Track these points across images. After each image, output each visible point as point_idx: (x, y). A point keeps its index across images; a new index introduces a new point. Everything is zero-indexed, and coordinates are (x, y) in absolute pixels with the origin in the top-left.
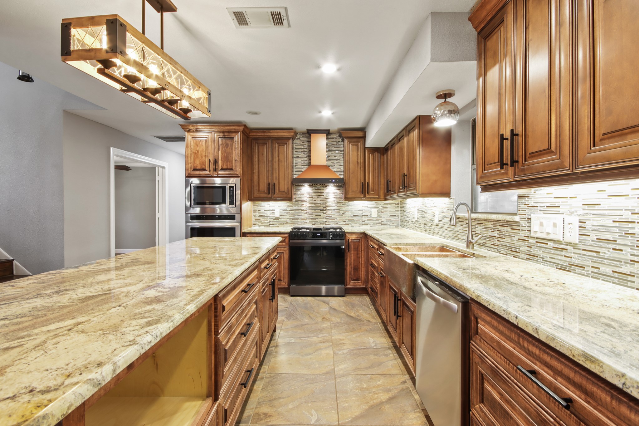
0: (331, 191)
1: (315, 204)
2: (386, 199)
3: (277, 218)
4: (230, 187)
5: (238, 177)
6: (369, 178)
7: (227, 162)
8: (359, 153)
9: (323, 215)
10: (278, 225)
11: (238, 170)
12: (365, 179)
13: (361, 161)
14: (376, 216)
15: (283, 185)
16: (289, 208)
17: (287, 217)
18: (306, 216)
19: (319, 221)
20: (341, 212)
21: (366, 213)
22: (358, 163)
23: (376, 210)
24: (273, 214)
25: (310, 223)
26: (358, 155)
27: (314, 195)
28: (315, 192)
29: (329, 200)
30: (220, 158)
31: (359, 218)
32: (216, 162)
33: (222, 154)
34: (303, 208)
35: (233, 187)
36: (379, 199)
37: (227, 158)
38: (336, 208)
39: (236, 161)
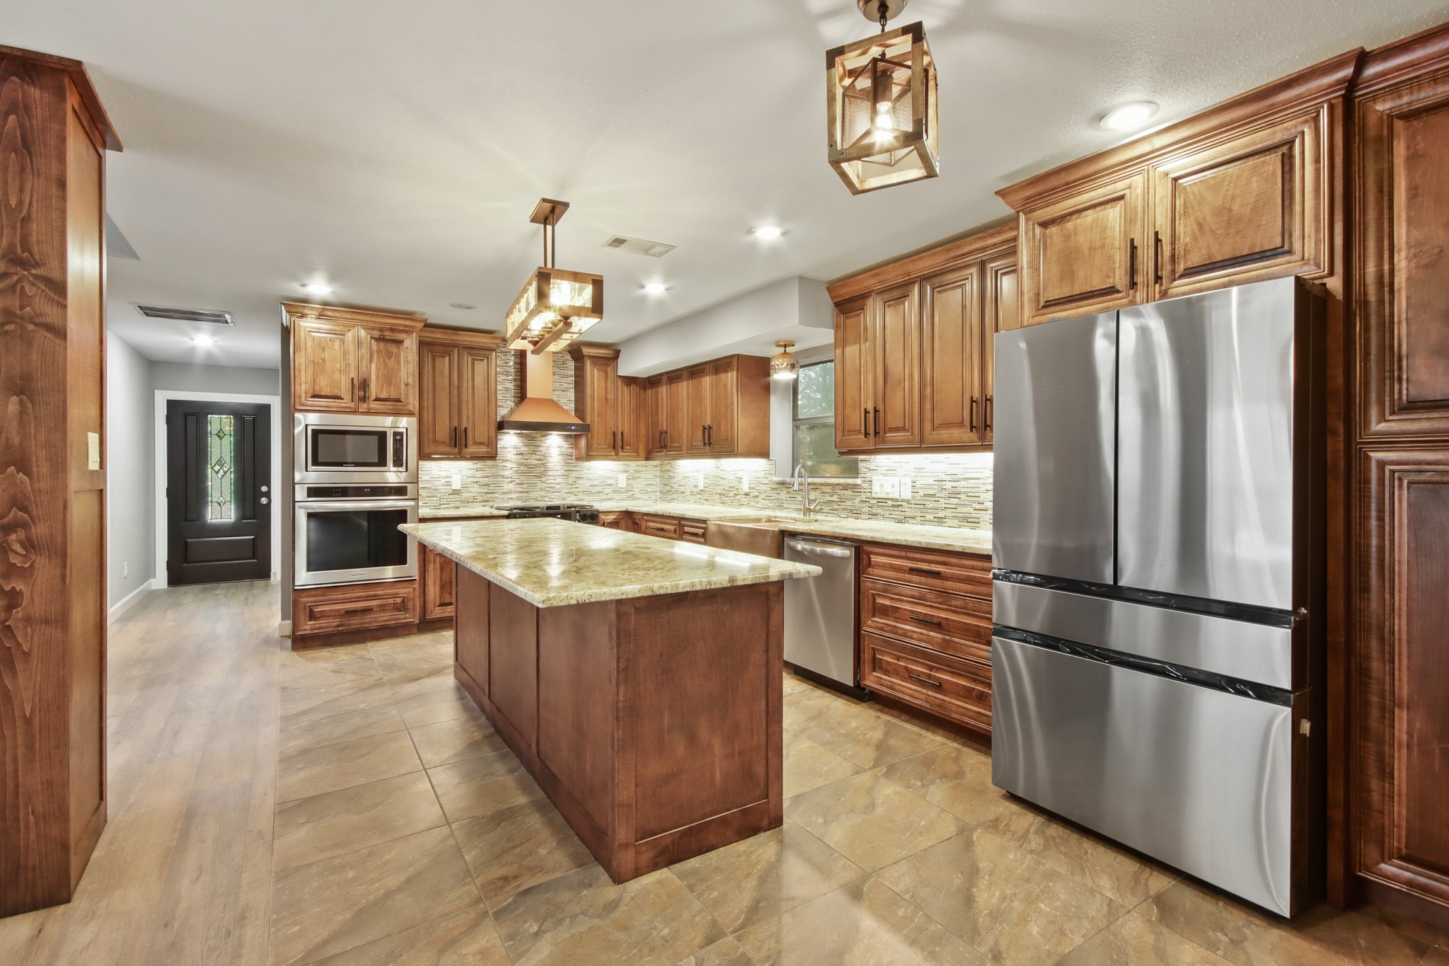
0: (555, 443)
1: (526, 465)
2: (647, 459)
3: (456, 492)
4: (395, 434)
5: (410, 414)
6: (623, 425)
7: (389, 385)
8: (609, 384)
9: (540, 485)
10: (457, 504)
11: (413, 403)
12: (617, 427)
13: (610, 396)
14: (625, 486)
15: (480, 431)
16: (479, 474)
17: (476, 489)
18: (511, 485)
19: (533, 495)
20: (571, 480)
21: (609, 482)
22: (607, 399)
23: (625, 475)
24: (448, 484)
25: (519, 499)
26: (606, 387)
27: (524, 449)
28: (527, 446)
29: (551, 460)
30: (373, 378)
31: (599, 489)
32: (364, 385)
33: (378, 370)
34: (506, 473)
35: (401, 434)
36: (637, 457)
37: (389, 378)
38: (562, 472)
39: (407, 385)
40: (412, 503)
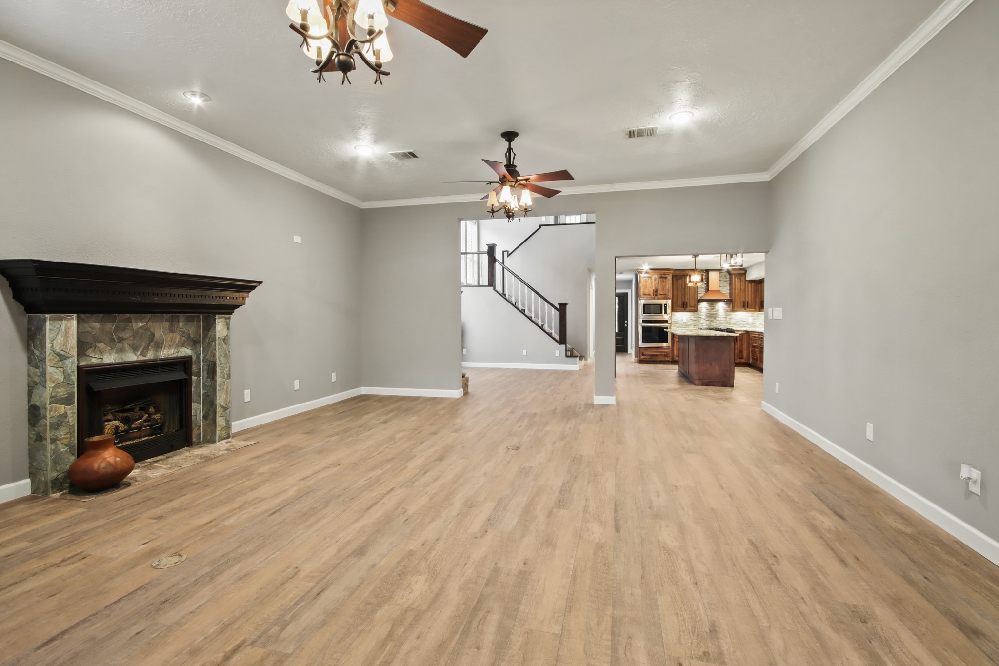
0: (721, 307)
1: (710, 314)
2: (759, 311)
3: (684, 323)
4: (665, 305)
5: (669, 299)
6: (748, 298)
7: (663, 290)
8: (742, 283)
9: (715, 321)
10: (685, 327)
11: (670, 295)
12: (745, 299)
13: (743, 288)
14: (752, 322)
15: (692, 303)
16: (693, 317)
17: (691, 322)
18: (704, 321)
19: (712, 324)
20: (728, 319)
21: (745, 320)
22: (741, 289)
23: (752, 318)
24: (682, 320)
25: (707, 325)
26: (741, 285)
27: (709, 308)
28: (710, 307)
29: (719, 312)
30: (659, 289)
31: (740, 323)
32: (657, 291)
33: (660, 286)
34: (702, 316)
35: (666, 304)
36: (755, 310)
37: (663, 288)
38: (724, 316)
39: (668, 290)
40: (669, 325)
